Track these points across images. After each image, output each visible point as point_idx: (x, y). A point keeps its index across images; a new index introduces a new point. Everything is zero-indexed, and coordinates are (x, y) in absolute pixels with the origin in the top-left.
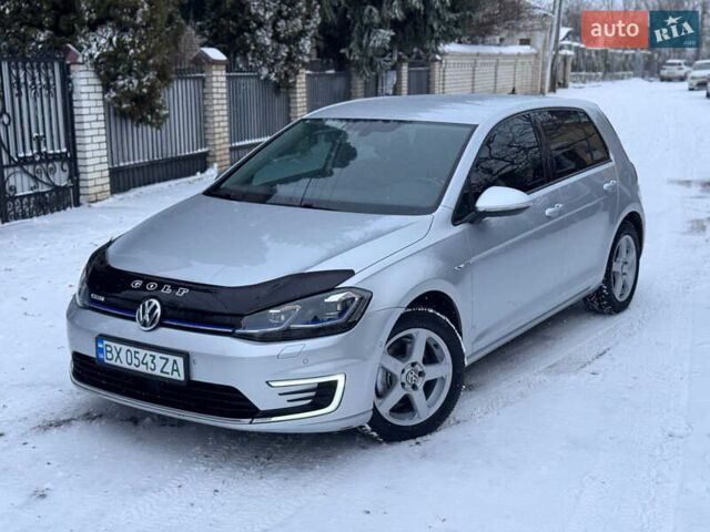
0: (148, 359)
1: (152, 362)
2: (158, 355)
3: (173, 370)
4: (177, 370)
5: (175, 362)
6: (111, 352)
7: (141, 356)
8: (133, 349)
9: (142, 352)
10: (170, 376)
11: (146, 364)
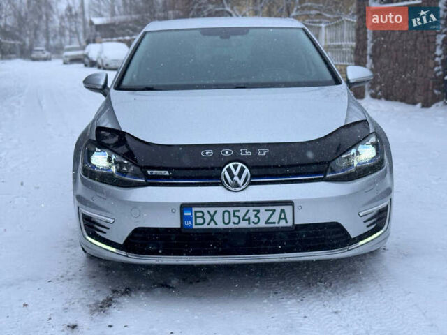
0: (251, 215)
1: (256, 216)
2: (262, 209)
3: (280, 219)
4: (285, 218)
5: (283, 211)
6: (202, 217)
7: (241, 214)
8: (231, 209)
9: (243, 210)
10: (276, 225)
11: (249, 219)
